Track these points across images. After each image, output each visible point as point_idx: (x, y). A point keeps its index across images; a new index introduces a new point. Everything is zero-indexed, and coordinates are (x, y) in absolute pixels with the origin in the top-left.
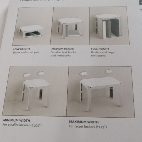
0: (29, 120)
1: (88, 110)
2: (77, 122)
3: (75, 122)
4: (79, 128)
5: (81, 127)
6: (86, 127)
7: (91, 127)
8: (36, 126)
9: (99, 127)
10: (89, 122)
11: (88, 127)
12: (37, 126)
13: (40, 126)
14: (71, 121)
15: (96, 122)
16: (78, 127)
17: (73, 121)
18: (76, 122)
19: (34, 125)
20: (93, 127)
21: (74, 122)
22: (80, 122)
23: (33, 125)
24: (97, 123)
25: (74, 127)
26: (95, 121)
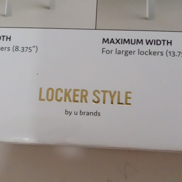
0: (9, 37)
1: (147, 16)
2: (120, 41)
3: (115, 41)
4: (126, 54)
5: (130, 52)
6: (142, 53)
7: (155, 53)
8: (25, 49)
9: (172, 53)
10: (149, 42)
11: (148, 53)
12: (28, 50)
13: (34, 50)
14: (108, 39)
15: (166, 42)
16: (124, 53)
17: (112, 39)
18: (118, 41)
19: (20, 49)
20: (159, 53)
21: (113, 42)
22: (129, 41)
23: (17, 48)
24: (167, 45)
25: (114, 52)
26: (164, 41)
